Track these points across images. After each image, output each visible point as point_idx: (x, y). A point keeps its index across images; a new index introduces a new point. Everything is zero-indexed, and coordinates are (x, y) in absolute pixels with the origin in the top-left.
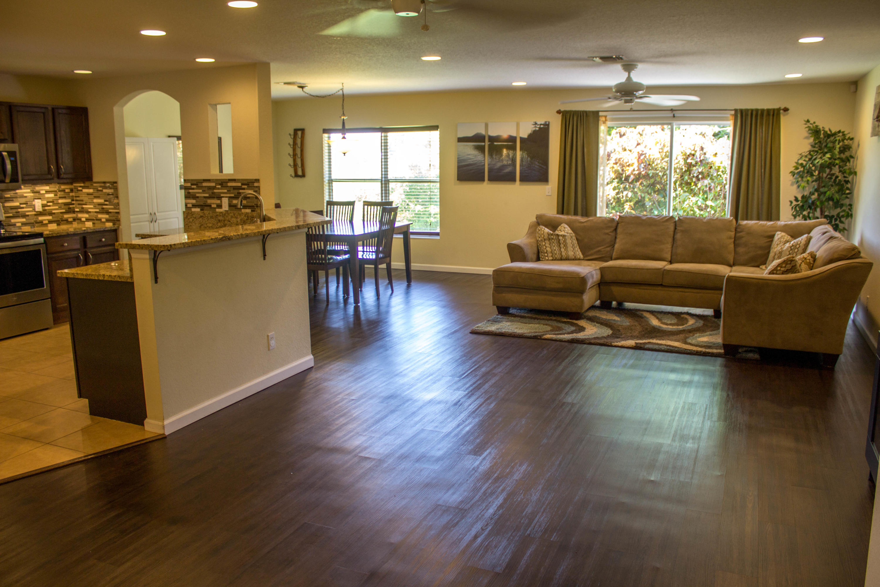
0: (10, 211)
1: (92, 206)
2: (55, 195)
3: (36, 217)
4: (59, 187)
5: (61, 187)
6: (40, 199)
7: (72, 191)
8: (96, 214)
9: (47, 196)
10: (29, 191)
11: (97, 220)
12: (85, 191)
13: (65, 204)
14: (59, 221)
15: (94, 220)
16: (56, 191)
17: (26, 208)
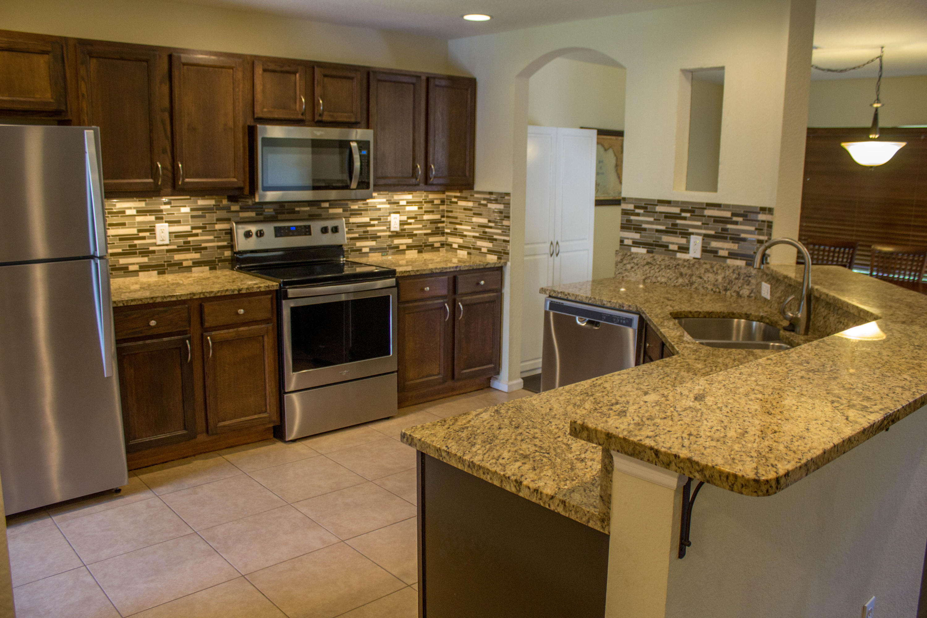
0: (356, 230)
1: (469, 228)
2: (419, 208)
3: (390, 239)
4: (425, 196)
5: (428, 196)
6: (398, 213)
7: (443, 202)
8: (473, 240)
9: (408, 208)
10: (384, 200)
11: (474, 249)
12: (462, 203)
13: (433, 222)
14: (421, 246)
15: (470, 248)
16: (421, 202)
17: (378, 225)
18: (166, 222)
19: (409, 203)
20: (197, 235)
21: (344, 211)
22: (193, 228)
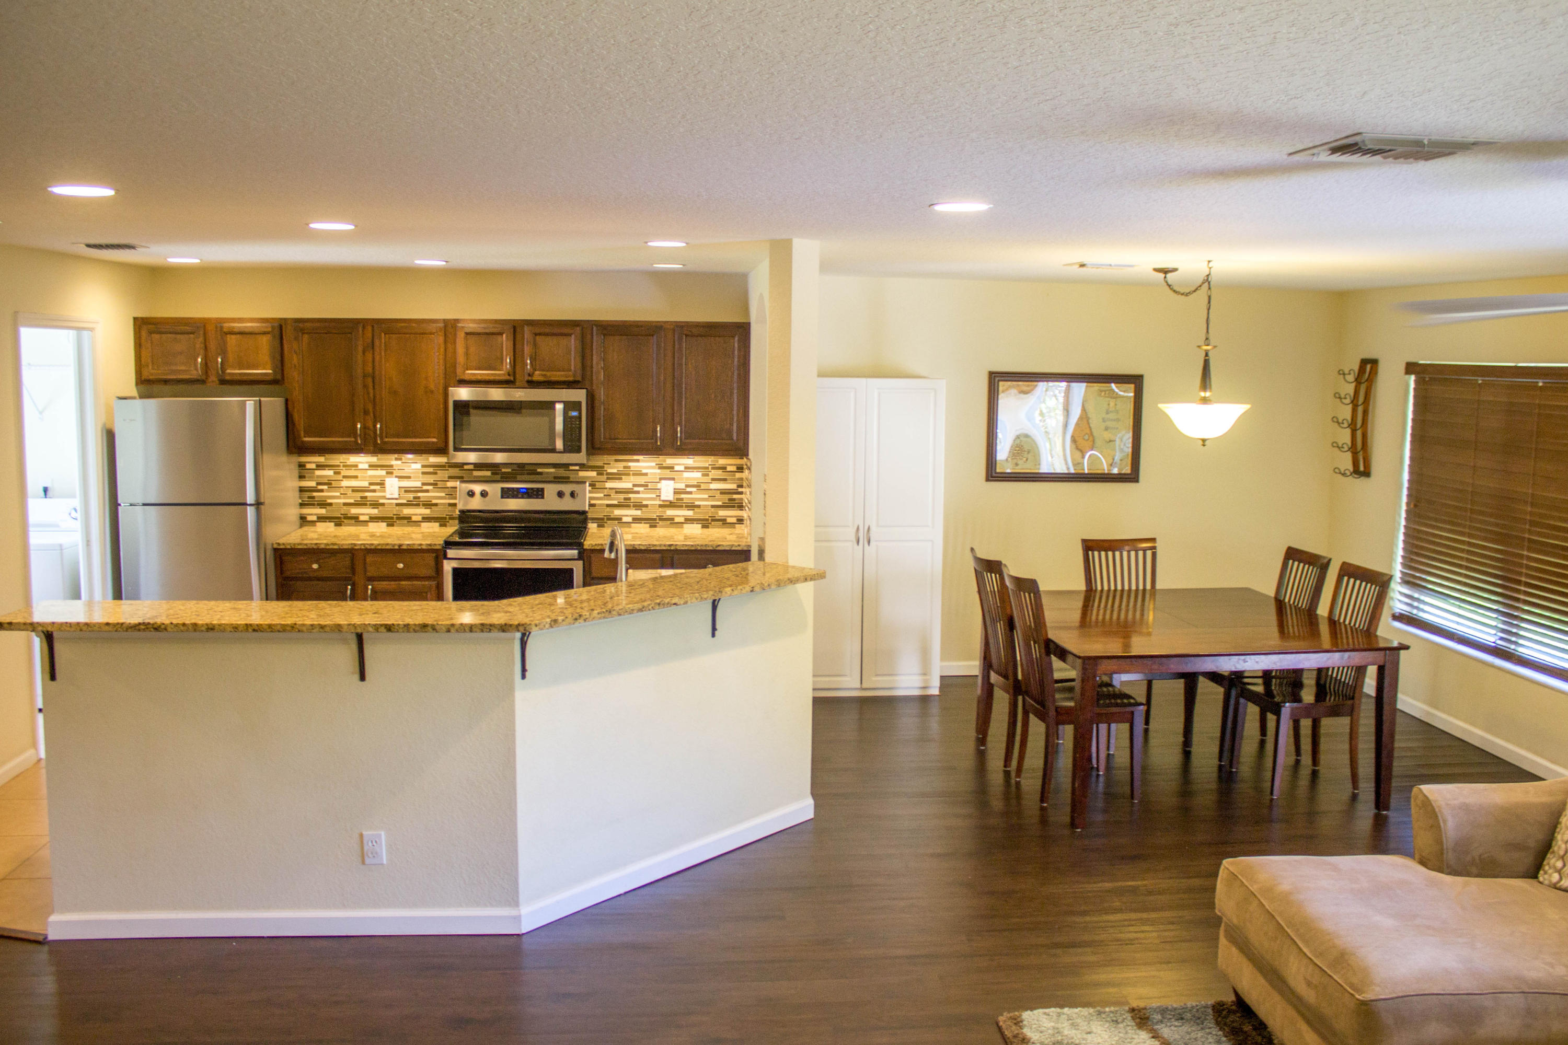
0: (613, 495)
2: (703, 475)
3: (660, 509)
4: (712, 461)
5: (718, 462)
6: (673, 479)
7: (741, 468)
9: (686, 475)
10: (653, 464)
13: (723, 492)
14: (707, 520)
16: (707, 468)
17: (643, 493)
18: (396, 477)
19: (687, 468)
20: (427, 491)
21: (598, 474)
22: (424, 484)
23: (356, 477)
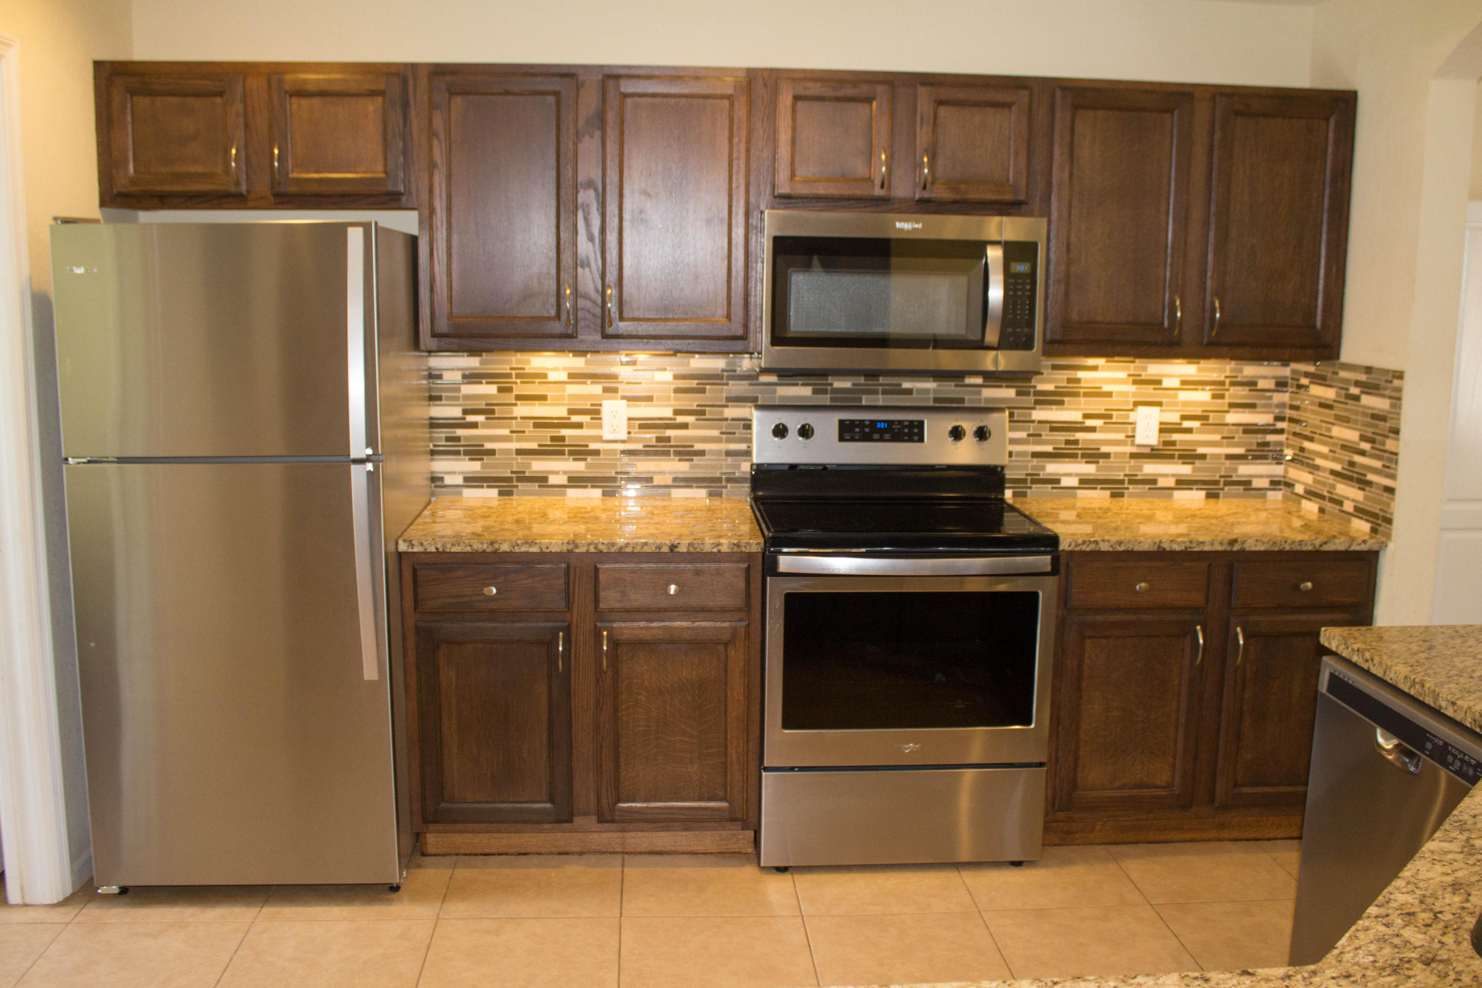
0: (1046, 435)
1: (1325, 449)
2: (1214, 397)
3: (1133, 462)
4: (1232, 370)
5: (1241, 371)
6: (1159, 404)
7: (1281, 384)
8: (1331, 479)
9: (1184, 396)
10: (1123, 375)
11: (1332, 500)
12: (1318, 391)
13: (1249, 429)
14: (1216, 483)
15: (1322, 497)
16: (1222, 383)
17: (1102, 430)
18: (623, 398)
19: (1187, 384)
20: (685, 426)
21: (1018, 393)
22: (677, 412)
23: (543, 398)
